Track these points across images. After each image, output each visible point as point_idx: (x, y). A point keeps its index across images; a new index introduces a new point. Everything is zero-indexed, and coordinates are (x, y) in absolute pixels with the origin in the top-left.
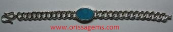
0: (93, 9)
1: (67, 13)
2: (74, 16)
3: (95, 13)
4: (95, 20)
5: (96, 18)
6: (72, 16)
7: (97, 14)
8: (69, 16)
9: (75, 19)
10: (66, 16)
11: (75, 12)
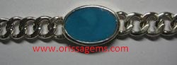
0: (114, 9)
1: (37, 23)
2: (59, 30)
3: (122, 22)
4: (120, 43)
5: (122, 37)
6: (51, 31)
7: (126, 25)
8: (45, 31)
9: (61, 40)
10: (36, 32)
11: (60, 21)
